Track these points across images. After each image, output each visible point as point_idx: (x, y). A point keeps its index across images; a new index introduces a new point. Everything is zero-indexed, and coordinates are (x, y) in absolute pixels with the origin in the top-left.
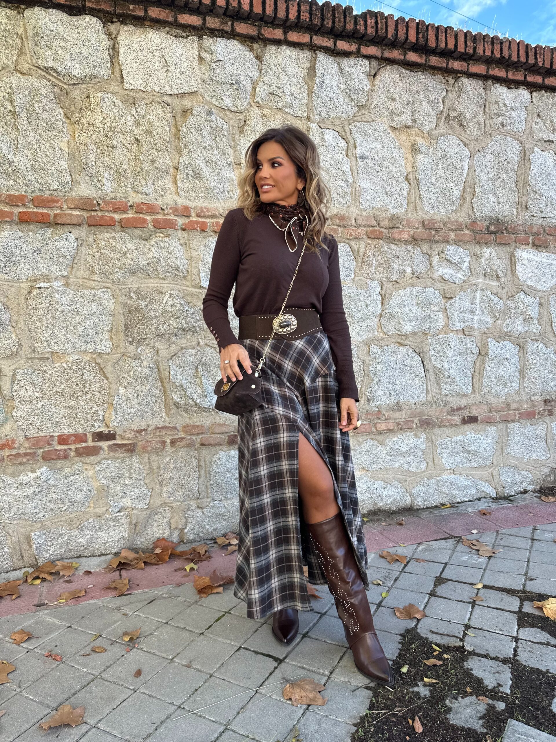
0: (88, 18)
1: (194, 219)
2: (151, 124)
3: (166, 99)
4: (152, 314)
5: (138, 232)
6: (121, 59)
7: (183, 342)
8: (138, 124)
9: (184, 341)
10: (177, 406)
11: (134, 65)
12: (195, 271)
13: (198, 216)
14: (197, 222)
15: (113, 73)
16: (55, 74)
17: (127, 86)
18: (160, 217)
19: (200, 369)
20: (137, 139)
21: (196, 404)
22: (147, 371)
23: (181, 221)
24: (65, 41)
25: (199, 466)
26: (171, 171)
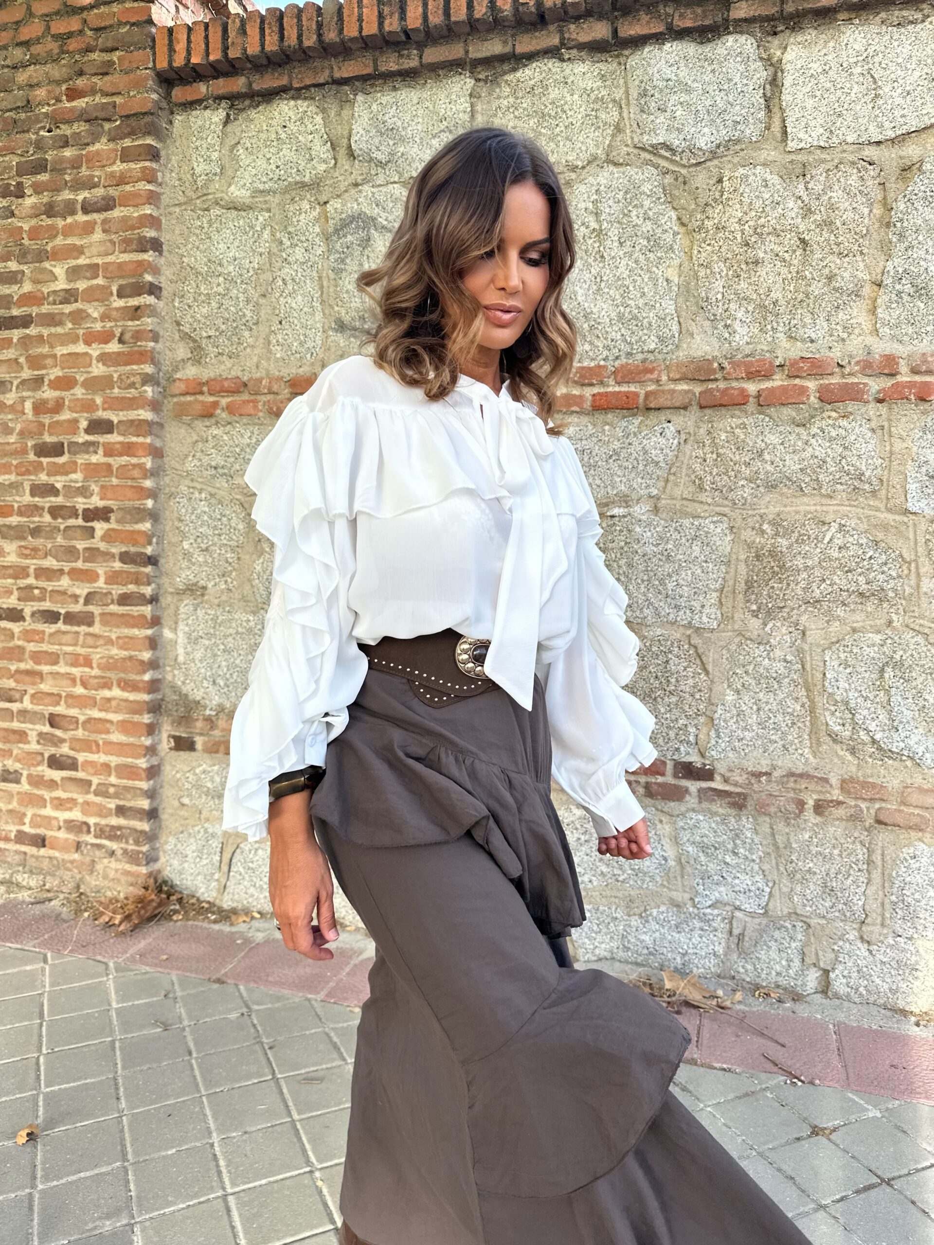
0: (730, 40)
1: (905, 377)
2: (832, 207)
3: (870, 152)
4: (799, 562)
5: (788, 412)
6: (786, 97)
7: (858, 619)
8: (807, 212)
9: (859, 616)
10: (835, 738)
11: (810, 103)
12: (896, 480)
13: (915, 371)
14: (911, 385)
15: (768, 128)
16: (667, 154)
17: (792, 145)
18: (835, 380)
19: (889, 673)
20: (803, 241)
21: (874, 741)
22: (780, 667)
23: (875, 385)
24: (688, 91)
25: (869, 862)
26: (867, 290)
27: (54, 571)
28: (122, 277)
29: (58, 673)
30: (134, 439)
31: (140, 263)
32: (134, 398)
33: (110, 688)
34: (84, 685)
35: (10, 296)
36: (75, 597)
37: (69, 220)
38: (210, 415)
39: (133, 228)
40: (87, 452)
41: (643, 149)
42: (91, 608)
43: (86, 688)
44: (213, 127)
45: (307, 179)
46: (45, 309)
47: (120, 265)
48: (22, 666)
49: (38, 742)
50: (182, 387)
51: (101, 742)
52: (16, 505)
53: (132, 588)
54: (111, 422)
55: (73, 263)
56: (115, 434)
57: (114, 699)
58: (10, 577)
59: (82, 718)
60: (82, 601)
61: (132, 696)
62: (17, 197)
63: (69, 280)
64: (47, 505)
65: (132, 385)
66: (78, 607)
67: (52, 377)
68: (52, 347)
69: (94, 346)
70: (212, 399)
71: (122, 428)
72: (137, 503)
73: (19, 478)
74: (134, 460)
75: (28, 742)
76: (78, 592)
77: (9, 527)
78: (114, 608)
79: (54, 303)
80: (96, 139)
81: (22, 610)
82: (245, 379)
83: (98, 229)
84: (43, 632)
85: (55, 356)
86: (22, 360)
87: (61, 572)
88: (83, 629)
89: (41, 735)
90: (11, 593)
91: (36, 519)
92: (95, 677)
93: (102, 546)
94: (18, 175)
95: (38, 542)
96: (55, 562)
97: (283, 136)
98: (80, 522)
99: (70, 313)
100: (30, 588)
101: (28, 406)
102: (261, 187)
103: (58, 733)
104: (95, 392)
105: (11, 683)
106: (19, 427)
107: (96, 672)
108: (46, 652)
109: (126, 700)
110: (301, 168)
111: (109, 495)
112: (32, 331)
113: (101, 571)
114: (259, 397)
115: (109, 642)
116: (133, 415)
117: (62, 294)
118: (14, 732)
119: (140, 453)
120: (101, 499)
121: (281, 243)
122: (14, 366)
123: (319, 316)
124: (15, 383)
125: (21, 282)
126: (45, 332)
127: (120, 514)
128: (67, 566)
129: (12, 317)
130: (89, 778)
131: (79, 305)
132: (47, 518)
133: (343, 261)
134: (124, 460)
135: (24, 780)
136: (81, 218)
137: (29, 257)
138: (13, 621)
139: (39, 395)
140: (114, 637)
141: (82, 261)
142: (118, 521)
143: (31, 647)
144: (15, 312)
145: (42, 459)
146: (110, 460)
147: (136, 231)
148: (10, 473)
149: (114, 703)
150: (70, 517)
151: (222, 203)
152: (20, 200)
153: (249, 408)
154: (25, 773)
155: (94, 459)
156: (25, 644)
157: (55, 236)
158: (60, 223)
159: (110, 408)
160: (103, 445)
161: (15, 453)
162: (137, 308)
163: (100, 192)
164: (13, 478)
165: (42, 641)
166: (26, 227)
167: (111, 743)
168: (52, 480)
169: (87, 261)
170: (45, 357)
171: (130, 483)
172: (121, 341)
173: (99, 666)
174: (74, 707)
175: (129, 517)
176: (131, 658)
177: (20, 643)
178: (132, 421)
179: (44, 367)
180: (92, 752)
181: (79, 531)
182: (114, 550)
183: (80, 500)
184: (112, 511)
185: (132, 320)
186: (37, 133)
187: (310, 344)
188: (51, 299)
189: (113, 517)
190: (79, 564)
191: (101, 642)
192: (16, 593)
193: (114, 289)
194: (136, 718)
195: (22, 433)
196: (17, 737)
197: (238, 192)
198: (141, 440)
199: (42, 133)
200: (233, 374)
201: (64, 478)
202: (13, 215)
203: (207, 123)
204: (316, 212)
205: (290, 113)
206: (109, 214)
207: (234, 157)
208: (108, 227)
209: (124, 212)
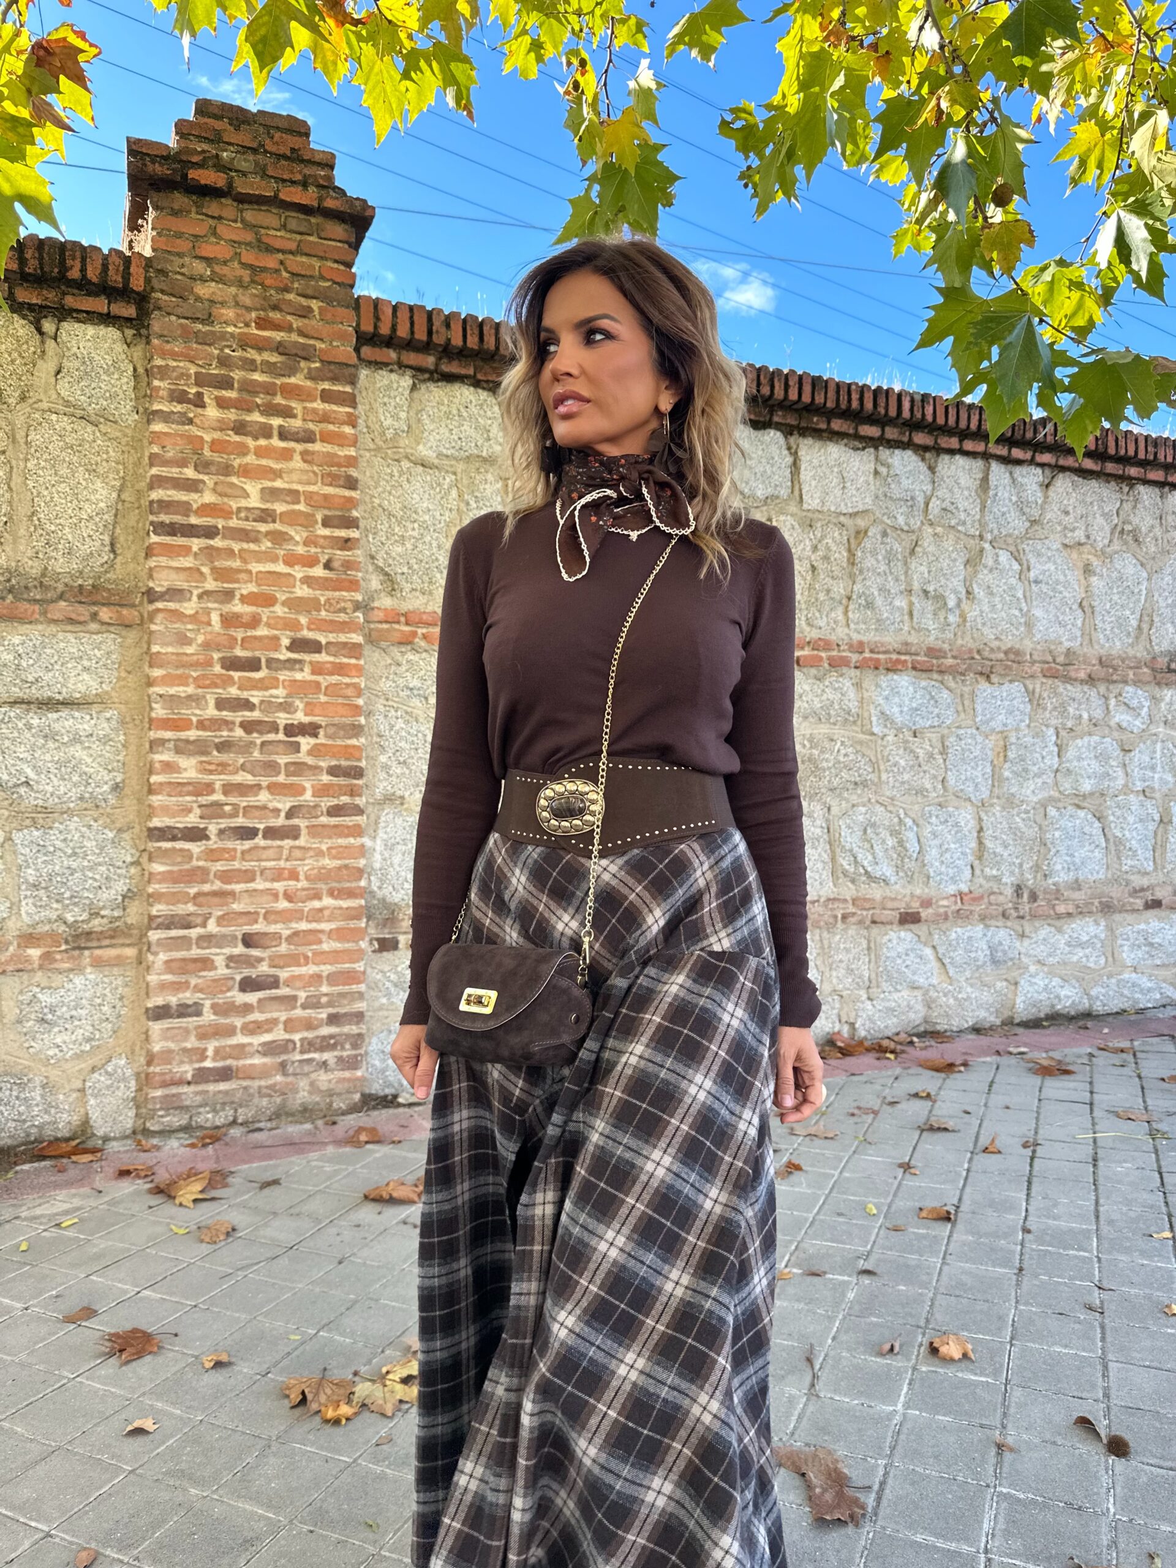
0: (772, 432)
1: (867, 655)
2: (828, 549)
3: (842, 519)
4: (825, 764)
5: (813, 671)
6: (802, 477)
7: (854, 799)
8: (815, 548)
9: (855, 797)
10: (845, 873)
11: (814, 483)
12: (866, 715)
13: (872, 651)
14: (871, 659)
15: (793, 493)
17: (805, 506)
18: (835, 653)
19: (869, 831)
20: (813, 566)
21: (866, 872)
22: (818, 831)
23: (855, 658)
25: (869, 948)
26: (844, 601)
27: (252, 787)
28: (329, 509)
29: (255, 890)
30: (345, 660)
31: (350, 500)
32: (344, 623)
33: (320, 899)
34: (288, 897)
35: (188, 503)
36: (277, 811)
37: (262, 442)
38: (410, 643)
39: (339, 465)
40: (292, 669)
42: (295, 821)
43: (291, 901)
44: (401, 390)
45: (484, 454)
46: (234, 523)
47: (326, 497)
48: (207, 888)
49: (228, 967)
50: (381, 615)
51: (310, 954)
52: (194, 719)
53: (345, 799)
54: (319, 643)
55: (269, 484)
56: (323, 654)
57: (326, 908)
58: (189, 794)
59: (286, 933)
60: (283, 814)
61: (345, 904)
62: (196, 406)
63: (263, 499)
64: (238, 720)
65: (343, 610)
66: (281, 821)
67: (245, 592)
68: (245, 561)
69: (297, 567)
70: (407, 629)
71: (332, 649)
72: (348, 721)
73: (200, 690)
74: (347, 680)
75: (216, 968)
76: (279, 806)
77: (187, 741)
78: (324, 820)
79: (247, 519)
80: (292, 371)
81: (206, 829)
83: (297, 457)
84: (235, 850)
85: (250, 572)
86: (205, 570)
87: (259, 787)
88: (287, 843)
89: (230, 958)
90: (190, 811)
91: (225, 733)
92: (304, 889)
93: (310, 761)
94: (197, 384)
95: (224, 757)
96: (250, 777)
97: (465, 414)
98: (281, 736)
99: (268, 533)
100: (218, 805)
101: (215, 618)
102: (445, 452)
103: (255, 952)
104: (298, 612)
105: (191, 908)
106: (200, 639)
107: (303, 883)
108: (239, 870)
109: (341, 908)
110: (478, 444)
111: (317, 711)
112: (217, 542)
113: (308, 785)
115: (320, 854)
116: (342, 638)
117: (257, 512)
118: (195, 960)
119: (354, 673)
120: (306, 715)
121: (468, 504)
122: (196, 575)
124: (195, 592)
125: (201, 491)
126: (236, 547)
127: (331, 730)
128: (265, 781)
129: (192, 526)
130: (293, 993)
131: (277, 526)
132: (239, 732)
134: (335, 679)
135: (207, 1009)
136: (276, 442)
137: (213, 469)
138: (192, 840)
139: (227, 608)
140: (324, 847)
141: (278, 484)
142: (326, 736)
143: (219, 866)
144: (194, 520)
145: (232, 673)
146: (319, 678)
147: (343, 469)
148: (187, 685)
149: (326, 913)
150: (269, 732)
151: (413, 458)
152: (199, 410)
154: (208, 1004)
155: (299, 676)
156: (209, 864)
157: (245, 454)
158: (250, 442)
159: (319, 630)
160: (311, 663)
161: (195, 665)
162: (347, 540)
163: (296, 424)
164: (190, 690)
165: (233, 859)
166: (207, 438)
167: (323, 953)
168: (245, 695)
169: (286, 486)
170: (239, 571)
171: (340, 700)
172: (327, 566)
173: (307, 878)
174: (276, 922)
175: (342, 733)
176: (346, 867)
177: (201, 863)
178: (345, 644)
179: (237, 581)
180: (299, 965)
181: (282, 746)
182: (323, 764)
183: (282, 715)
184: (320, 727)
185: (341, 549)
186: (222, 350)
188: (243, 515)
189: (322, 732)
190: (281, 778)
191: (311, 853)
192: (198, 811)
193: (319, 517)
194: (352, 924)
195: (207, 646)
196: (199, 965)
197: (424, 451)
198: (353, 661)
199: (227, 351)
200: (428, 607)
201: (260, 693)
202: (191, 422)
203: (395, 385)
204: (499, 485)
205: (471, 397)
206: (310, 446)
207: (419, 420)
208: (309, 458)
209: (327, 448)
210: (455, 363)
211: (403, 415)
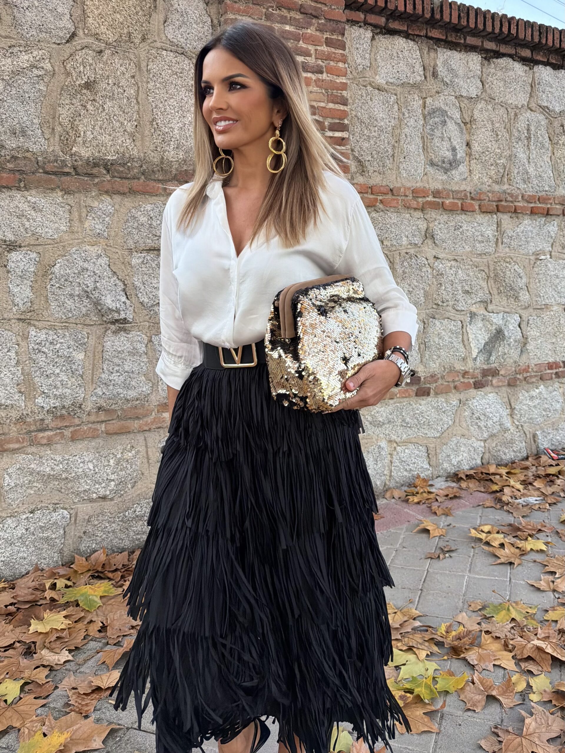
28: (332, 118)
31: (344, 112)
38: (374, 206)
39: (338, 89)
41: (540, 106)
44: (366, 39)
45: (411, 82)
47: (330, 110)
70: (372, 197)
80: (309, 25)
82: (392, 187)
83: (313, 83)
97: (401, 56)
102: (390, 80)
110: (408, 75)
114: (399, 198)
121: (404, 114)
123: (422, 157)
133: (433, 130)
147: (339, 92)
151: (373, 84)
153: (394, 204)
162: (343, 139)
163: (311, 61)
185: (340, 145)
187: (419, 171)
193: (327, 124)
197: (380, 80)
200: (384, 184)
203: (363, 36)
204: (421, 102)
205: (404, 45)
206: (320, 76)
207: (376, 60)
208: (320, 83)
209: (330, 77)
210: (397, 22)
211: (367, 56)
